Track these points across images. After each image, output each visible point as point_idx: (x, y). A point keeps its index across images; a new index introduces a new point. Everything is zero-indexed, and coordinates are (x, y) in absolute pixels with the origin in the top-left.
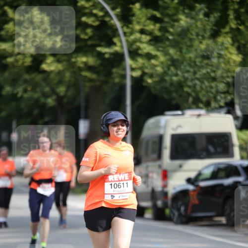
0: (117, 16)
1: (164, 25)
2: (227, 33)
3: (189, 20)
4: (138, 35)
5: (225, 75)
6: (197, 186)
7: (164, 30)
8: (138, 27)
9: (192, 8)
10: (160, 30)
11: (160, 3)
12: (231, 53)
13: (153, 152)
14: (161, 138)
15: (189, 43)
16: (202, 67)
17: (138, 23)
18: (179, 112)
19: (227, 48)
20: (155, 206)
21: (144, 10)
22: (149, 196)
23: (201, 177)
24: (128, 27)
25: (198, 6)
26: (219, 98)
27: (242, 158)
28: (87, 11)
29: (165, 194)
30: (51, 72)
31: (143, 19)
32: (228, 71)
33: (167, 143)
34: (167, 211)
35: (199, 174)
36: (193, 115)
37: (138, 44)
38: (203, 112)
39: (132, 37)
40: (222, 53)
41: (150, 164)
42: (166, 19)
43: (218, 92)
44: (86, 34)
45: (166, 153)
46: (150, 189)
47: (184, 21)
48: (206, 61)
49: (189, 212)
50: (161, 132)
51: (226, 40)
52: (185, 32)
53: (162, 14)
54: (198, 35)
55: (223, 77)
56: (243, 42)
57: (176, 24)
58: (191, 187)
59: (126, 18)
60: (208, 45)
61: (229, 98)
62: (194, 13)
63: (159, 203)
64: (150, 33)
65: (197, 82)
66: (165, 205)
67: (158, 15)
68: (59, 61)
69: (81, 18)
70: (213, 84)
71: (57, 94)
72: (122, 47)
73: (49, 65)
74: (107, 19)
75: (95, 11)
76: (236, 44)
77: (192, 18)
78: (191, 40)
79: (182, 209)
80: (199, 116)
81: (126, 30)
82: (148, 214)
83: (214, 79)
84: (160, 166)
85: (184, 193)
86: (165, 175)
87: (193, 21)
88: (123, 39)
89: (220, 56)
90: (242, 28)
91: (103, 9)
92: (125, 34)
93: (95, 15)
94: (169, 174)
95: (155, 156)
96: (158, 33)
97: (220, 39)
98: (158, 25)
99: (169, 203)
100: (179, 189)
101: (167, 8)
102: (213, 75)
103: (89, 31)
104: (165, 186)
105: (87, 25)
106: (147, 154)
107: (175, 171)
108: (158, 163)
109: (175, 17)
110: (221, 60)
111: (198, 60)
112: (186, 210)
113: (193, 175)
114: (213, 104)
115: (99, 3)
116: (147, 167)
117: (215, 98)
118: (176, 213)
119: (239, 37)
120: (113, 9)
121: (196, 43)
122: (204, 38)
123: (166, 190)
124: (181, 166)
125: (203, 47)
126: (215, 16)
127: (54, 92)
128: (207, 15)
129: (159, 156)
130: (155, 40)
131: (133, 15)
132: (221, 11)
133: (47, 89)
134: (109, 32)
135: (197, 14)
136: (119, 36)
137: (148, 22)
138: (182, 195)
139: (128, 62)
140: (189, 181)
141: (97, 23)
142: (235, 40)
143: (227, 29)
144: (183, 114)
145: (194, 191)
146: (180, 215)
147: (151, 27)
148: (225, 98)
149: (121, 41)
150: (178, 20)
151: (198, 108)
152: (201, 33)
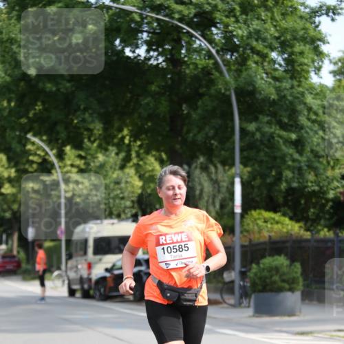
0: (54, 155)
1: (87, 161)
2: (131, 167)
3: (104, 158)
4: (69, 168)
5: (131, 195)
6: (112, 274)
7: (87, 164)
8: (69, 162)
9: (106, 150)
10: (85, 164)
11: (84, 146)
12: (134, 180)
13: (81, 249)
14: (86, 241)
15: (105, 173)
16: (113, 190)
17: (69, 159)
18: (99, 221)
19: (131, 177)
20: (82, 289)
21: (73, 151)
22: (78, 282)
23: (116, 267)
24: (62, 162)
25: (110, 148)
26: (126, 211)
27: (144, 253)
28: (33, 152)
29: (90, 280)
30: (8, 194)
31: (73, 157)
32: (133, 192)
33: (91, 243)
34: (92, 292)
35: (114, 265)
36: (109, 224)
37: (69, 174)
38: (115, 221)
39: (65, 170)
40: (129, 180)
41: (79, 258)
42: (89, 157)
43: (126, 207)
44: (32, 167)
45: (90, 250)
46: (79, 276)
47: (101, 158)
48: (117, 186)
49: (107, 292)
50: (86, 235)
51: (130, 171)
52: (102, 166)
53: (86, 153)
54: (111, 168)
55: (129, 197)
56: (142, 173)
57: (96, 160)
58: (108, 275)
59: (61, 156)
60: (118, 175)
61: (134, 211)
62: (108, 153)
63: (86, 286)
64: (78, 167)
65: (111, 201)
66: (90, 288)
67: (83, 154)
68: (13, 186)
69: (28, 157)
70: (122, 202)
71: (12, 210)
72: (58, 176)
73: (6, 189)
74: (47, 157)
75: (39, 152)
76: (138, 175)
77: (107, 156)
78: (106, 171)
79: (102, 290)
80: (113, 224)
81: (61, 164)
82: (78, 294)
83: (123, 198)
84: (86, 260)
85: (103, 279)
86: (90, 266)
87: (107, 159)
88: (59, 170)
89: (127, 182)
90: (141, 163)
91: (44, 150)
92: (60, 167)
93: (39, 155)
94: (92, 265)
95: (82, 253)
96: (83, 167)
97: (127, 170)
98: (83, 162)
99: (93, 286)
100: (99, 276)
101: (90, 149)
102: (121, 195)
103: (35, 166)
104: (89, 274)
105: (32, 162)
106: (76, 251)
107: (96, 263)
108: (85, 258)
109: (95, 156)
110: (128, 185)
111: (112, 186)
112: (105, 290)
113: (109, 266)
114: (123, 216)
115: (42, 147)
116: (77, 261)
117: (124, 211)
118: (98, 294)
119: (140, 170)
120: (52, 150)
121: (110, 173)
122: (115, 170)
123: (90, 277)
124: (100, 260)
125: (115, 176)
126: (122, 155)
127: (10, 208)
128: (117, 154)
129: (85, 253)
130: (81, 171)
131: (65, 154)
132: (126, 152)
133: (5, 207)
134: (49, 166)
135: (110, 154)
136: (55, 169)
137: (76, 159)
138: (102, 280)
139: (63, 186)
140: (107, 270)
141: (40, 160)
142: (137, 171)
143: (131, 164)
144: (102, 223)
145: (110, 277)
146: (101, 294)
147: (78, 162)
148: (131, 211)
149: (57, 172)
150: (97, 158)
151: (111, 218)
152: (114, 166)
